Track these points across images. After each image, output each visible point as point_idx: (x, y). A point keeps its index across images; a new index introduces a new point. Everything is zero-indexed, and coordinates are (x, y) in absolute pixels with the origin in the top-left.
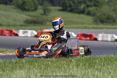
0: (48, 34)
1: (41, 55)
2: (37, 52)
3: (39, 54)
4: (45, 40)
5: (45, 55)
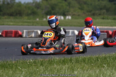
0: (51, 32)
1: (49, 52)
2: (45, 49)
3: (47, 51)
4: (49, 37)
5: (53, 52)
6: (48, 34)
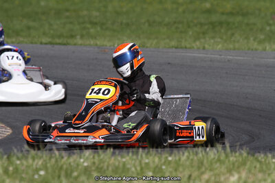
0: (110, 84)
3: (87, 137)
5: (103, 141)
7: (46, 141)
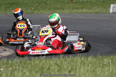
6: (21, 25)
7: (9, 43)
